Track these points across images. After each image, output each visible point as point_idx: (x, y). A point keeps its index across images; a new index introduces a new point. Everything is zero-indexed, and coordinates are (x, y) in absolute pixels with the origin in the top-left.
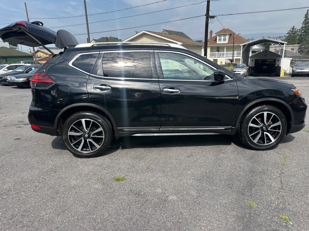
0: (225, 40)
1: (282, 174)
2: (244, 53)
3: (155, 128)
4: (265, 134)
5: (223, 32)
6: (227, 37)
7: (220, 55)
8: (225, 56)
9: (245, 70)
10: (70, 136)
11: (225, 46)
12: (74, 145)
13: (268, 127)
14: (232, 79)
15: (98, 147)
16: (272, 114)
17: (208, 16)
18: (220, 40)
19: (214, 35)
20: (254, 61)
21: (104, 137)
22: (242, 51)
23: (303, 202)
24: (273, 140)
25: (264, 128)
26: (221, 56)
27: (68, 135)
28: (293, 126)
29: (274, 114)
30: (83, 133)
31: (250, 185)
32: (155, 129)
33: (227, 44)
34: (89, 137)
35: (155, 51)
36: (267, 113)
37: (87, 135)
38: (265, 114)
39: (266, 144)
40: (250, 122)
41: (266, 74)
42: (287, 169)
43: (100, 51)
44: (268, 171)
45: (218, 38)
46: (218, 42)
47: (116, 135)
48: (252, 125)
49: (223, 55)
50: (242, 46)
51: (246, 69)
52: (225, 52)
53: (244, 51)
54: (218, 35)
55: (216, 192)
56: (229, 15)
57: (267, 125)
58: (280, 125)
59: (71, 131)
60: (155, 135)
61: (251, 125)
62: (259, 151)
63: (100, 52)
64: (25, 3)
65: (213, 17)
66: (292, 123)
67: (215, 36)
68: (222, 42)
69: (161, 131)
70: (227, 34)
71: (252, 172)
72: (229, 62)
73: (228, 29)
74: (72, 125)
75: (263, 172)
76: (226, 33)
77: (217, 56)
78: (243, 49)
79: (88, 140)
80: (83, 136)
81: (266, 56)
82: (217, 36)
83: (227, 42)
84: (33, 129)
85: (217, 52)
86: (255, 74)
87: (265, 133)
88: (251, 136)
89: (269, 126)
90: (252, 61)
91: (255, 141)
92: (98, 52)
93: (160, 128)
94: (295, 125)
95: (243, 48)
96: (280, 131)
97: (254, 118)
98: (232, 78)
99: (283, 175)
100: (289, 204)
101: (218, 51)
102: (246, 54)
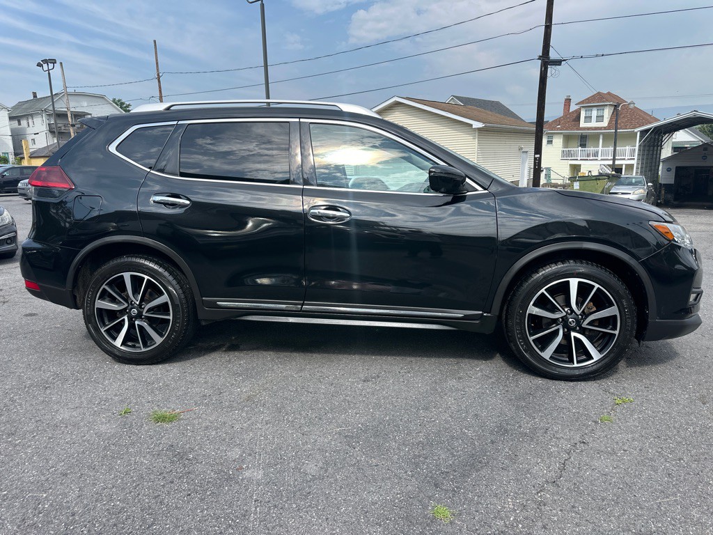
0: (600, 118)
1: (582, 445)
2: (644, 150)
3: (291, 304)
4: (575, 337)
5: (598, 100)
6: (607, 113)
7: (588, 155)
8: (599, 158)
9: (641, 191)
10: (100, 310)
11: (601, 133)
12: (107, 331)
13: (582, 318)
14: (486, 191)
15: (158, 340)
16: (594, 286)
17: (546, 61)
18: (588, 119)
19: (573, 108)
20: (674, 171)
21: (171, 318)
22: (637, 144)
23: (590, 526)
24: (596, 355)
25: (570, 320)
26: (591, 158)
27: (96, 307)
28: (654, 319)
29: (597, 286)
30: (126, 305)
31: (474, 463)
32: (291, 307)
33: (605, 128)
34: (139, 316)
35: (302, 120)
36: (579, 283)
37: (136, 312)
38: (574, 283)
39: (576, 365)
40: (532, 303)
41: (704, 204)
42: (603, 434)
43: (178, 121)
44: (546, 432)
45: (583, 114)
46: (582, 124)
47: (200, 316)
48: (536, 312)
49: (596, 154)
50: (639, 134)
51: (643, 188)
52: (600, 148)
53: (645, 146)
54: (583, 107)
55: (369, 472)
56: (597, 56)
57: (579, 312)
58: (615, 317)
59: (101, 298)
60: (292, 320)
61: (533, 310)
62: (557, 382)
63: (180, 122)
64: (155, 41)
65: (558, 63)
66: (652, 310)
67: (576, 111)
68: (594, 124)
69: (303, 311)
70: (606, 105)
71: (502, 430)
72: (609, 171)
73: (609, 93)
74: (104, 286)
75: (532, 436)
76: (604, 102)
77: (579, 158)
78: (640, 141)
79: (137, 323)
80: (127, 313)
81: (705, 158)
82: (580, 109)
83: (605, 123)
84: (29, 290)
85: (580, 148)
86: (676, 203)
87: (573, 334)
88: (533, 340)
89: (585, 315)
90: (669, 170)
91: (547, 354)
92: (175, 123)
93: (303, 305)
94: (660, 319)
95: (641, 137)
96: (617, 332)
97: (543, 293)
98: (485, 189)
99: (581, 447)
100: (544, 527)
101: (583, 145)
102: (651, 152)
